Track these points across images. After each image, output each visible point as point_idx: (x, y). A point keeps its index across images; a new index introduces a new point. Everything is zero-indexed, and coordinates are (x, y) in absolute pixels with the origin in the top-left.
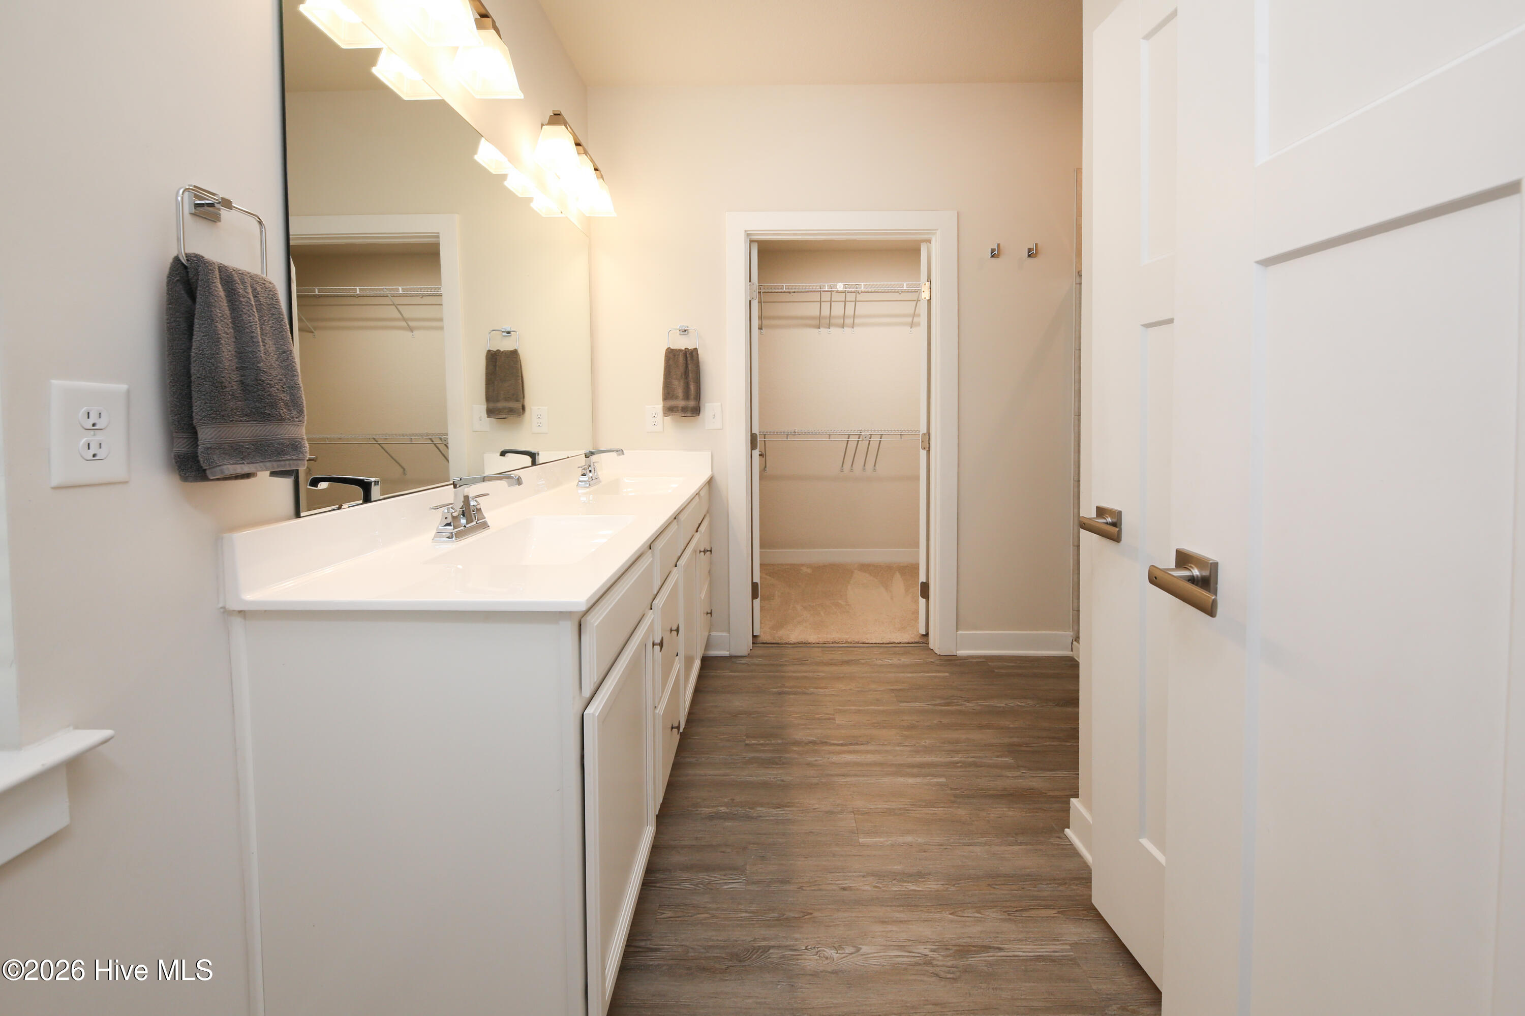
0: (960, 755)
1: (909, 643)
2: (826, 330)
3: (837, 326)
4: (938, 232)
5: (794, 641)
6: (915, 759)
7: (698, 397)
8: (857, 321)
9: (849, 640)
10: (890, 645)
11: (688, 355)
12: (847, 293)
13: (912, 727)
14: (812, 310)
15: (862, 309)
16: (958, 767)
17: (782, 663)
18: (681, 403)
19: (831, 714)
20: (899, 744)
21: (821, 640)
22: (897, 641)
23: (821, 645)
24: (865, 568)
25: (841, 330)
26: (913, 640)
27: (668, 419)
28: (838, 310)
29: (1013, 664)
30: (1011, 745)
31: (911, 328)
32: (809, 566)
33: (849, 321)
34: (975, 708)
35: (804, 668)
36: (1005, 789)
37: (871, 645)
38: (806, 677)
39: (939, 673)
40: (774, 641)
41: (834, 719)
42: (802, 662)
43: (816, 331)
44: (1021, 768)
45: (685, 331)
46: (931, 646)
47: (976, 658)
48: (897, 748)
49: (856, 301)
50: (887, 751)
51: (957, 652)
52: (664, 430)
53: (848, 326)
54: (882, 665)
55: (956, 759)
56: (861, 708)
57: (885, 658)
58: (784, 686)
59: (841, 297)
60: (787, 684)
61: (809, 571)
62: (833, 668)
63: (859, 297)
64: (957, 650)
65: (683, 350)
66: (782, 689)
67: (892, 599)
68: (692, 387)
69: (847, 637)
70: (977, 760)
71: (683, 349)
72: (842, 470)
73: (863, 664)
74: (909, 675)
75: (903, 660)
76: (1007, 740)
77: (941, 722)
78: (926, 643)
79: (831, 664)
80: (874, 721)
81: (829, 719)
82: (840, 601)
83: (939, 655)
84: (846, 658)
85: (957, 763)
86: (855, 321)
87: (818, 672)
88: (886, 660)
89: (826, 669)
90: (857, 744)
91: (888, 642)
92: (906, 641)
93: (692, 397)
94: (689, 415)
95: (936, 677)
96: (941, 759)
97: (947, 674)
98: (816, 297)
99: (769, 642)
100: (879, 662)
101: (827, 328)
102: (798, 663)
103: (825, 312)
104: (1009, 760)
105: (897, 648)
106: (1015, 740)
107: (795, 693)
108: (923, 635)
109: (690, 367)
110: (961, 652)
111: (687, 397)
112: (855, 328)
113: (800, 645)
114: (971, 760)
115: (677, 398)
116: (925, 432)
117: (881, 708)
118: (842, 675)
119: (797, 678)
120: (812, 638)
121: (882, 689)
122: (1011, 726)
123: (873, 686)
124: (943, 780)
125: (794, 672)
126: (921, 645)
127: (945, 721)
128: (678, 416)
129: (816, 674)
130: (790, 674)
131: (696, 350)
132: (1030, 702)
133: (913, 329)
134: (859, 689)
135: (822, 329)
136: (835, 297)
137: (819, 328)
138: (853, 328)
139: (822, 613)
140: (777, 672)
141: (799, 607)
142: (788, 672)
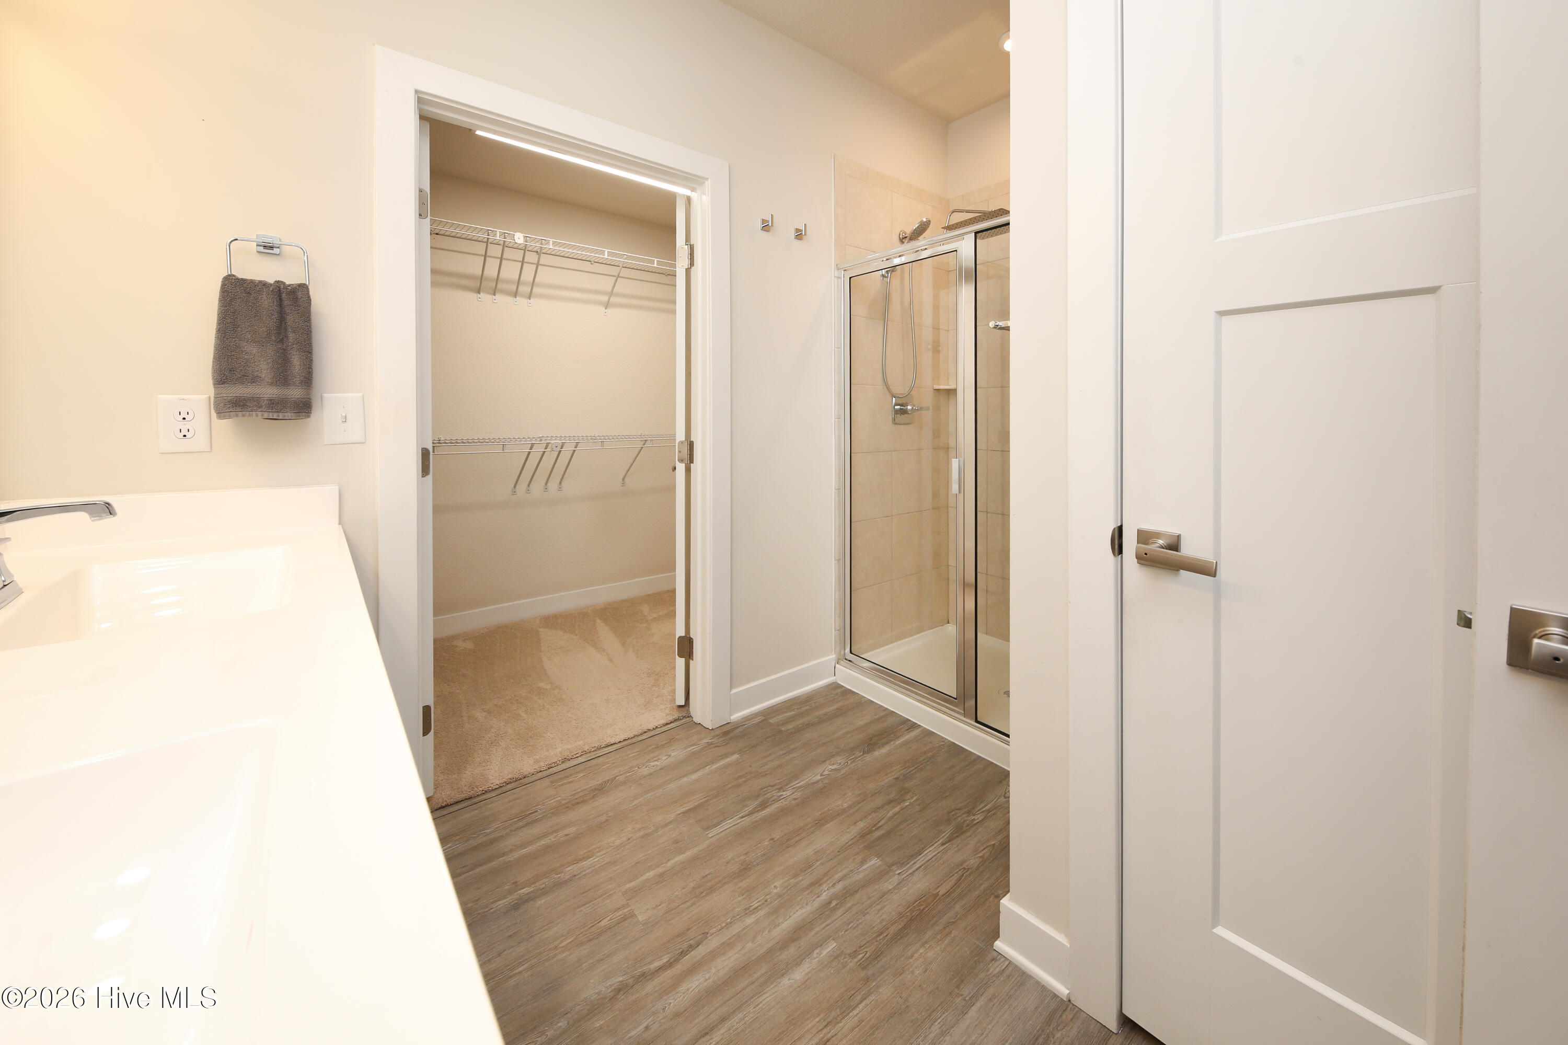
0: (825, 886)
1: (667, 724)
2: (489, 297)
3: (506, 293)
4: (708, 184)
5: (498, 782)
6: (780, 928)
7: (308, 380)
8: (535, 290)
9: (586, 748)
10: (644, 737)
11: (284, 295)
12: (527, 252)
13: (745, 869)
14: (472, 266)
15: (544, 275)
16: (835, 909)
17: (492, 836)
18: (268, 392)
19: (623, 907)
20: (748, 911)
21: (542, 764)
22: (651, 726)
23: (545, 773)
24: (552, 621)
25: (511, 300)
26: (670, 718)
27: (224, 426)
28: (510, 271)
29: (792, 713)
30: (863, 835)
31: (606, 309)
32: (465, 636)
33: (525, 289)
34: (794, 796)
35: (537, 830)
36: (901, 915)
37: (620, 745)
38: (548, 849)
39: (727, 757)
40: (462, 796)
41: (632, 915)
42: (527, 818)
43: (473, 296)
44: (894, 868)
45: (268, 248)
46: (697, 719)
47: (753, 718)
48: (750, 920)
49: (538, 265)
50: (739, 936)
51: (732, 718)
52: (211, 449)
53: (523, 296)
54: (651, 774)
55: (825, 896)
56: (660, 870)
57: (649, 761)
58: (516, 886)
59: (519, 255)
60: (521, 879)
61: (470, 645)
62: (584, 810)
63: (544, 259)
64: (731, 715)
65: (271, 285)
66: (515, 896)
67: (611, 660)
68: (296, 361)
69: (581, 743)
70: (847, 882)
71: (272, 282)
72: (514, 493)
73: (624, 783)
74: (695, 776)
75: (673, 754)
76: (855, 830)
77: (773, 839)
78: (688, 717)
79: (578, 803)
80: (692, 885)
81: (624, 919)
82: (541, 685)
83: (712, 729)
84: (594, 783)
85: (830, 902)
86: (534, 290)
87: (565, 827)
88: (652, 764)
89: (572, 815)
90: (692, 948)
91: (640, 732)
92: (663, 722)
93: (297, 380)
94: (288, 415)
95: (725, 767)
96: (808, 909)
97: (736, 756)
98: (481, 249)
99: (452, 801)
100: (645, 771)
101: (490, 294)
102: (521, 824)
103: (491, 270)
104: (874, 862)
105: (657, 738)
106: (861, 825)
107: (544, 892)
108: (680, 707)
109: (290, 319)
110: (736, 716)
111: (282, 377)
112: (532, 300)
113: (510, 786)
114: (840, 886)
115: (255, 380)
116: (683, 439)
117: (689, 854)
118: (603, 818)
119: (534, 856)
120: (527, 765)
121: (672, 816)
122: (845, 805)
123: (658, 818)
124: (832, 945)
125: (522, 846)
126: (683, 721)
127: (777, 834)
128: (256, 420)
129: (561, 834)
130: (517, 854)
131: (304, 287)
132: (840, 760)
133: (609, 311)
134: (642, 833)
135: (482, 295)
136: (508, 253)
137: (479, 292)
138: (530, 299)
139: (523, 714)
140: (491, 859)
141: (479, 715)
142: (511, 851)
